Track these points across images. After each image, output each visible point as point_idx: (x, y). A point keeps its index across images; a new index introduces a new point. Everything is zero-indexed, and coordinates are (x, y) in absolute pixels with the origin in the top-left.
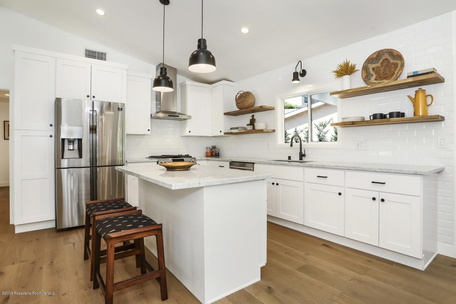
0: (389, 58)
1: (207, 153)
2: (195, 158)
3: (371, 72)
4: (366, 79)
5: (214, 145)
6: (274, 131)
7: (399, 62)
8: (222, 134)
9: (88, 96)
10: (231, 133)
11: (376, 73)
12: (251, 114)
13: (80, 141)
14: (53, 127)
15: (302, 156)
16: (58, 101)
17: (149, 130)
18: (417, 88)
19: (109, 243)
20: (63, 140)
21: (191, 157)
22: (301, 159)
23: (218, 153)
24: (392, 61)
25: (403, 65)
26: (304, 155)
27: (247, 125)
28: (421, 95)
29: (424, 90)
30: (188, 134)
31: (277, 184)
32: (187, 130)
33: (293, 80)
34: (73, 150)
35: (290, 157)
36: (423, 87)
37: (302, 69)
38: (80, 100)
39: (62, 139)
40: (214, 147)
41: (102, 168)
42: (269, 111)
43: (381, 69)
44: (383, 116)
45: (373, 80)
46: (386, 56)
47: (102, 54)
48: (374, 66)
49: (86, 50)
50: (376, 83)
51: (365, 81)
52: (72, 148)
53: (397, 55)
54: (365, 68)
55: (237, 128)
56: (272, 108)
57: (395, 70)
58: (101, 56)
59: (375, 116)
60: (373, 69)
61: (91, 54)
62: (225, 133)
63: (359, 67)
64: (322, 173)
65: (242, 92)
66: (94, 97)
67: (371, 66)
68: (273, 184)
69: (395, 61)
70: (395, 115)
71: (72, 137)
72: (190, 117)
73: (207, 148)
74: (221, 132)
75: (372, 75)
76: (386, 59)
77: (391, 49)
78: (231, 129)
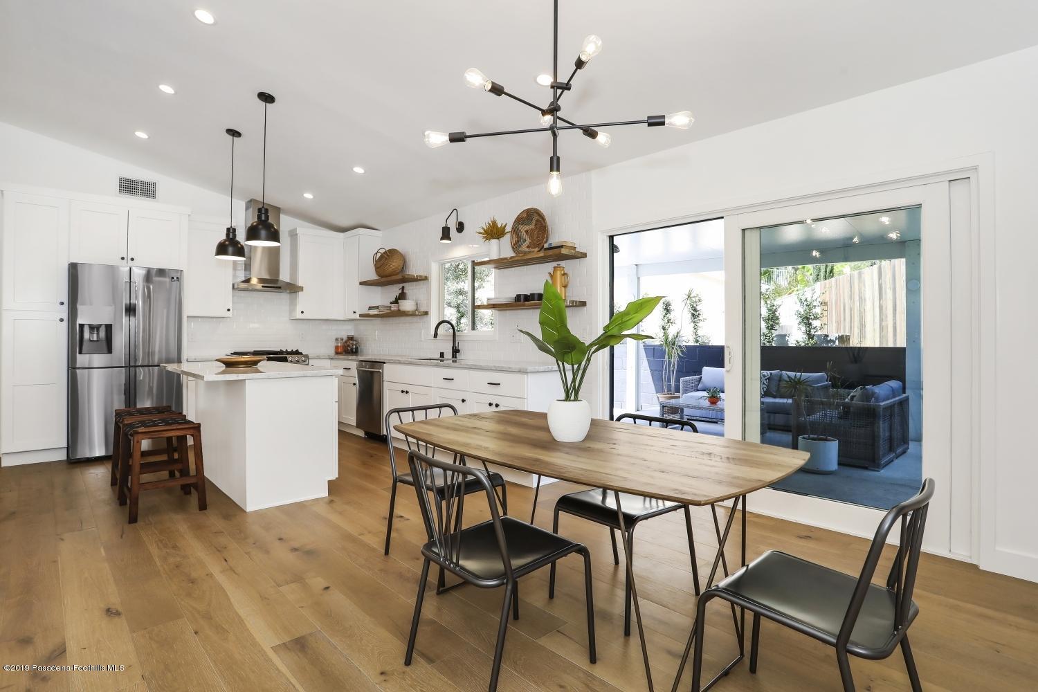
0: (540, 219)
1: (337, 347)
2: (307, 356)
3: (525, 236)
4: (516, 246)
5: (352, 333)
6: (426, 313)
8: (357, 316)
9: (123, 258)
10: (368, 316)
11: (531, 237)
13: (109, 328)
14: (65, 307)
15: (456, 351)
16: (74, 269)
17: (229, 310)
19: (135, 438)
20: (82, 326)
21: (301, 354)
22: (454, 356)
24: (543, 224)
26: (458, 351)
27: (391, 303)
28: (559, 273)
29: (562, 267)
30: (299, 316)
31: (407, 392)
32: (299, 310)
33: (442, 239)
34: (97, 341)
35: (442, 353)
37: (459, 221)
38: (112, 267)
39: (80, 325)
40: (351, 338)
41: (149, 370)
42: (415, 283)
43: (535, 233)
44: (525, 297)
45: (524, 248)
46: (537, 217)
47: (149, 184)
48: (527, 228)
49: (121, 179)
50: (530, 252)
51: (513, 248)
52: (95, 339)
54: (515, 230)
55: (377, 307)
56: (423, 278)
58: (146, 190)
59: (518, 298)
60: (527, 232)
61: (129, 187)
62: (361, 316)
63: (509, 229)
64: (495, 377)
65: (382, 251)
66: (132, 259)
67: (523, 229)
68: (403, 392)
70: (536, 297)
71: (95, 323)
72: (301, 289)
73: (337, 339)
74: (354, 312)
75: (525, 241)
76: (538, 221)
77: (537, 209)
78: (370, 308)
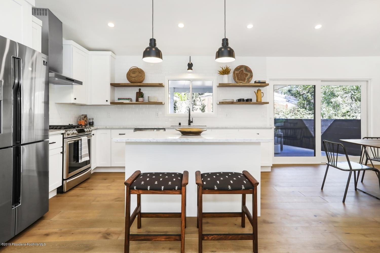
0: (244, 70)
7: (249, 74)
8: (108, 103)
12: (138, 88)
15: (190, 122)
18: (258, 88)
22: (189, 124)
23: (93, 122)
24: (244, 72)
25: (252, 76)
26: (192, 122)
28: (259, 92)
29: (261, 90)
35: (180, 123)
36: (260, 88)
40: (85, 116)
43: (239, 75)
44: (243, 100)
46: (243, 69)
51: (234, 80)
53: (249, 70)
55: (128, 99)
57: (246, 77)
59: (239, 100)
60: (236, 74)
63: (232, 71)
67: (236, 72)
69: (247, 73)
70: (249, 100)
72: (81, 83)
74: (107, 101)
76: (242, 70)
77: (247, 66)
78: (119, 99)
